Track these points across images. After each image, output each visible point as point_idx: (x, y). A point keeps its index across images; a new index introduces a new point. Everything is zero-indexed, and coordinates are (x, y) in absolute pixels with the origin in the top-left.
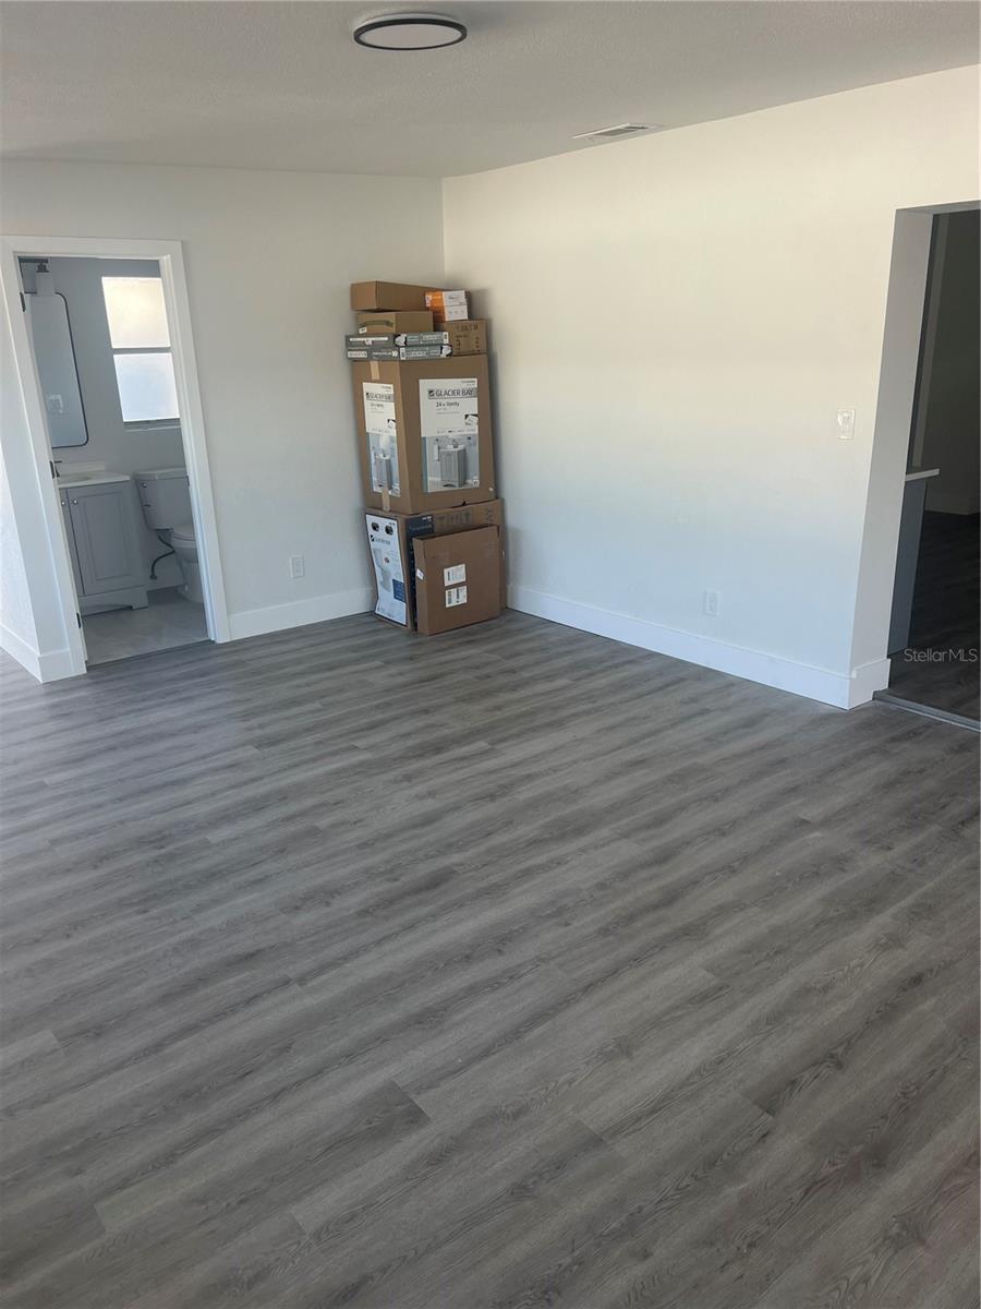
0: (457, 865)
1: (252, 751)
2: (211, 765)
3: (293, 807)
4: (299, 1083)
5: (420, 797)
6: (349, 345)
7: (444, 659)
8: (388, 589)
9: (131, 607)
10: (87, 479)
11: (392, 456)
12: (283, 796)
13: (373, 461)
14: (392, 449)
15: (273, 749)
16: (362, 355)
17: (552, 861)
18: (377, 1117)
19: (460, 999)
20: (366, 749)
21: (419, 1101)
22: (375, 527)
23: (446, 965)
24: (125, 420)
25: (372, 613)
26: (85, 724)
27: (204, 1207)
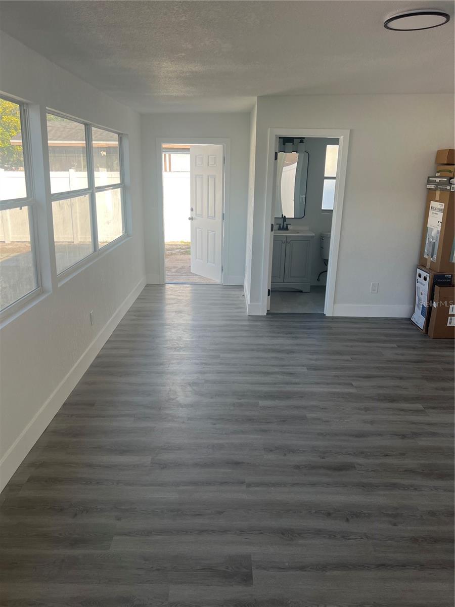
0: (358, 464)
1: (305, 370)
2: (283, 370)
3: (303, 403)
4: (214, 531)
5: (365, 422)
6: (429, 182)
7: (433, 353)
8: (419, 309)
9: (302, 292)
10: (298, 233)
11: (437, 240)
12: (302, 395)
13: (427, 242)
14: (437, 237)
15: (314, 372)
16: (433, 187)
17: (411, 486)
18: (232, 568)
19: (310, 533)
20: (355, 387)
21: (255, 572)
22: (420, 276)
23: (316, 512)
24: (322, 209)
25: (409, 319)
26: (250, 337)
27: (144, 562)
